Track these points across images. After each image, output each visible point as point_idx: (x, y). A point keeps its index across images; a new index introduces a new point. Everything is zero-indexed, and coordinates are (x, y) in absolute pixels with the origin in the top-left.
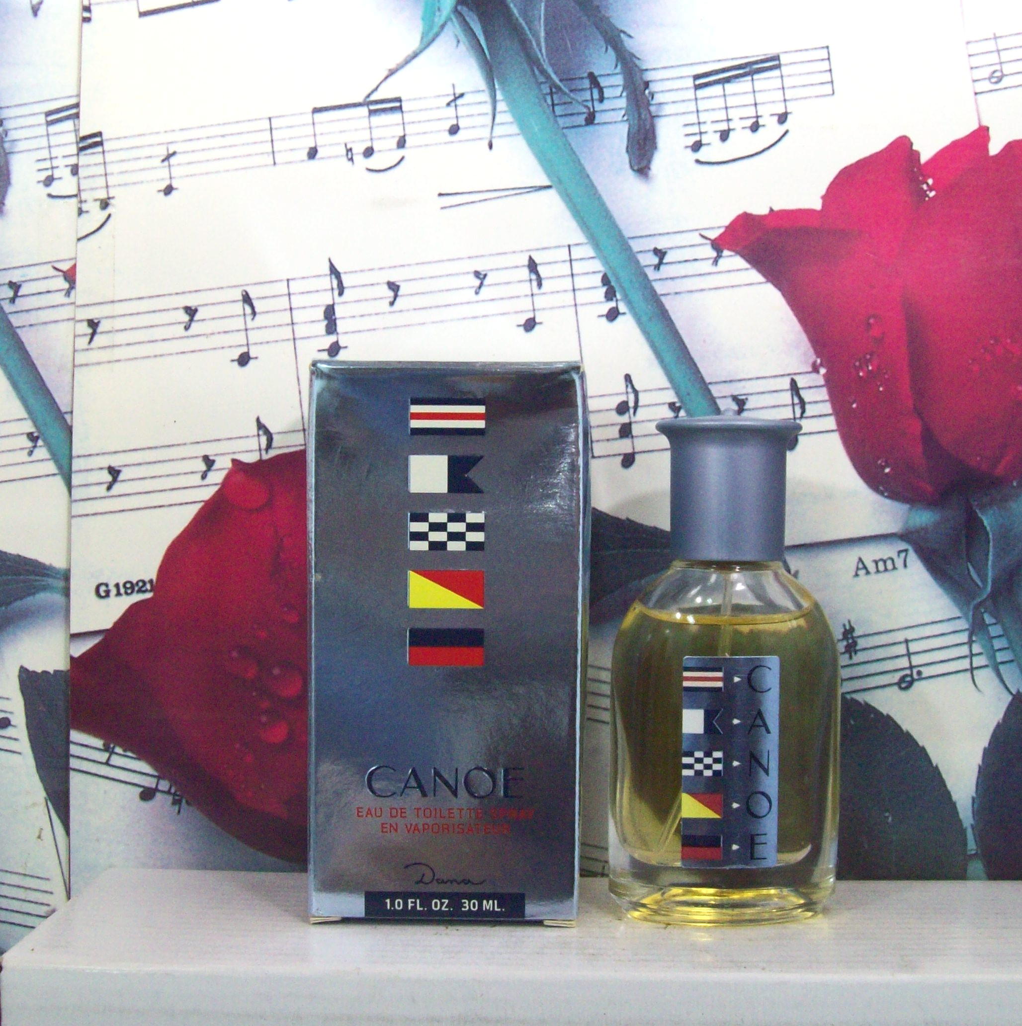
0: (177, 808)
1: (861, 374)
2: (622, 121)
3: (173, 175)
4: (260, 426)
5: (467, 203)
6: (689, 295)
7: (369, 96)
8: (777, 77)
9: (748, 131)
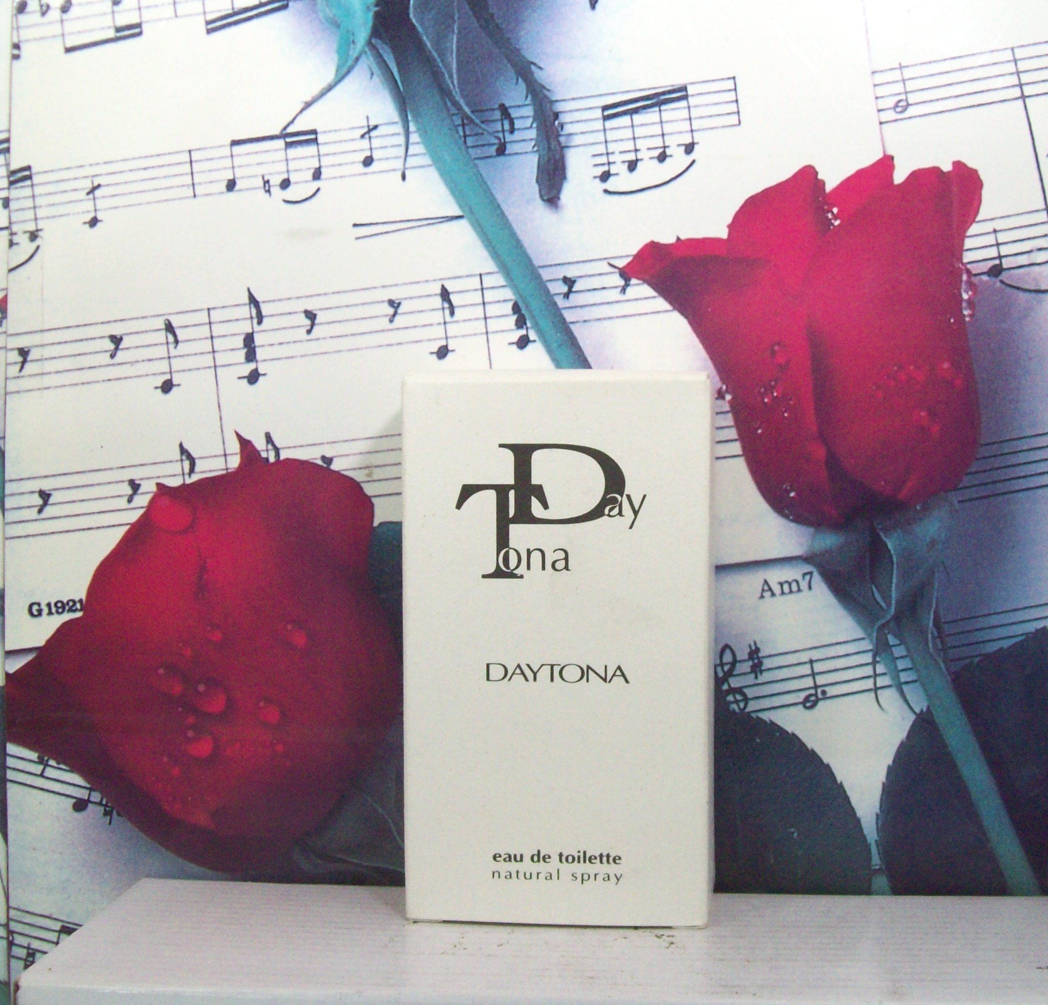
0: (108, 818)
1: (766, 400)
2: (531, 152)
3: (98, 208)
4: (183, 450)
5: (382, 233)
6: (598, 323)
7: (285, 128)
8: (684, 108)
9: (656, 161)
